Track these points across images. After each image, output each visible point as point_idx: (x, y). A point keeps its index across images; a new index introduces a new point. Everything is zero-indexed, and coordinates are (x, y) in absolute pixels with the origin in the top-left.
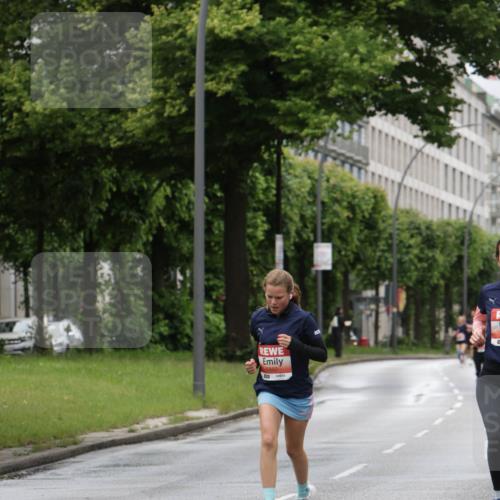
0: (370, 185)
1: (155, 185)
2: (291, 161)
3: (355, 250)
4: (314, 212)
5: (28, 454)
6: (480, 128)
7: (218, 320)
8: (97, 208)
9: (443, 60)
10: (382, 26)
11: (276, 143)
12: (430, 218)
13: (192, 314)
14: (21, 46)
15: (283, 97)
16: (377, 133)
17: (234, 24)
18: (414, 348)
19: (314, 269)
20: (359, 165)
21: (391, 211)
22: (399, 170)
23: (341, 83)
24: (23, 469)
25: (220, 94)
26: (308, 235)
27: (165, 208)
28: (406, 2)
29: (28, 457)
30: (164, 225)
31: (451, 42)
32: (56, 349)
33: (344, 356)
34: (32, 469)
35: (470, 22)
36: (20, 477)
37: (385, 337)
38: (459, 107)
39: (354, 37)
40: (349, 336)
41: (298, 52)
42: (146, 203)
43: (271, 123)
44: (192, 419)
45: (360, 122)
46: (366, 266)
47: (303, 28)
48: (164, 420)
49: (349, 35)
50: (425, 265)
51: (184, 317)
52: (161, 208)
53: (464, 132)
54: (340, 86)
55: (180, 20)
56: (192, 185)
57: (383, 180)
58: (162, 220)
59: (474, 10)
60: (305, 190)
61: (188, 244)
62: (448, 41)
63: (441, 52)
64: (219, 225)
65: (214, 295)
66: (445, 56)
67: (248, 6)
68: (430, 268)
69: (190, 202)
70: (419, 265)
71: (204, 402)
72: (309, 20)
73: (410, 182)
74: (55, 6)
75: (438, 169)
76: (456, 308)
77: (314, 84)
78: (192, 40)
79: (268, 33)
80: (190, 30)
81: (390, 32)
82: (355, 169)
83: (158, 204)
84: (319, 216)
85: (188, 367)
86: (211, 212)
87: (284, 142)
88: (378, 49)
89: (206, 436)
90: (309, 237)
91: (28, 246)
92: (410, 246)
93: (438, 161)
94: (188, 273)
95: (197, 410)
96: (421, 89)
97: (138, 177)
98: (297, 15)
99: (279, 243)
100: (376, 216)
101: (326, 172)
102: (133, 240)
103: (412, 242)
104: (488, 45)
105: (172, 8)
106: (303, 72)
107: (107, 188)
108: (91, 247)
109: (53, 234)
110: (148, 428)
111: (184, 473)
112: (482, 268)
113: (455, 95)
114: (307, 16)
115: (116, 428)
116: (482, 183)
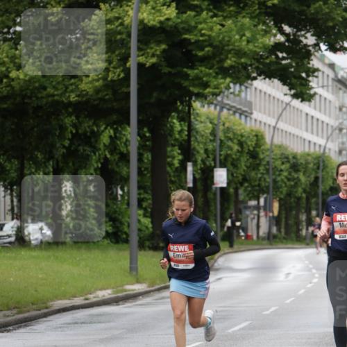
0: (253, 128)
1: (102, 128)
2: (198, 111)
3: (243, 173)
4: (214, 146)
5: (13, 316)
6: (330, 88)
7: (147, 222)
8: (61, 144)
9: (305, 41)
10: (262, 18)
11: (187, 98)
12: (295, 151)
13: (129, 218)
14: (8, 32)
15: (192, 68)
16: (258, 92)
17: (158, 16)
18: (284, 241)
19: (214, 186)
20: (246, 114)
21: (268, 146)
22: (274, 117)
23: (233, 57)
24: (10, 326)
25: (148, 65)
26: (210, 162)
27: (110, 144)
28: (279, 2)
29: (14, 318)
30: (108, 156)
31: (310, 28)
32: (33, 242)
33: (236, 247)
34: (17, 326)
35: (323, 15)
36: (8, 331)
37: (264, 233)
38: (316, 74)
39: (243, 25)
40: (239, 233)
41: (202, 35)
42: (96, 141)
43: (184, 85)
44: (129, 290)
45: (246, 84)
46: (250, 184)
47: (206, 19)
48: (109, 291)
49: (239, 24)
50: (292, 183)
51: (123, 220)
52: (107, 144)
53: (319, 91)
54: (233, 59)
55: (119, 14)
56: (128, 128)
57: (263, 124)
58: (107, 153)
59: (326, 6)
60: (208, 131)
61: (125, 169)
62: (308, 28)
63: (303, 36)
64: (148, 156)
65: (145, 204)
66: (306, 38)
67: (168, 4)
68: (296, 185)
69: (127, 140)
70: (288, 183)
71: (137, 279)
72: (211, 14)
73: (281, 125)
74: (32, 4)
75: (301, 117)
76: (314, 213)
77: (214, 58)
78: (128, 28)
79: (182, 22)
80: (127, 21)
81: (268, 21)
82: (243, 117)
83: (104, 141)
84: (218, 150)
85: (126, 254)
86: (142, 148)
87: (194, 98)
88: (259, 34)
89: (139, 302)
90: (211, 164)
91: (13, 171)
92: (281, 170)
93: (301, 111)
94: (126, 189)
95: (132, 284)
96: (289, 61)
97: (91, 123)
98: (202, 10)
99: (190, 168)
100: (258, 149)
101: (223, 118)
102: (88, 166)
103: (283, 167)
104: (336, 31)
105: (114, 5)
106: (207, 49)
107: (69, 130)
108: (57, 171)
109: (31, 162)
110: (98, 297)
111: (123, 329)
112: (332, 185)
113: (313, 65)
114: (210, 10)
115: (75, 297)
116: (332, 126)
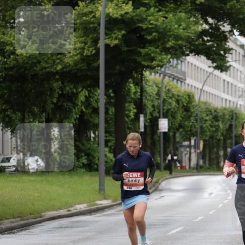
0: (187, 90)
1: (80, 90)
2: (148, 78)
3: (179, 122)
4: (159, 103)
7: (111, 156)
8: (51, 102)
9: (223, 29)
10: (193, 12)
11: (140, 69)
12: (216, 106)
13: (99, 153)
14: (14, 22)
15: (143, 47)
16: (190, 64)
17: (119, 11)
18: (208, 170)
19: (159, 131)
20: (181, 80)
21: (196, 103)
22: (201, 83)
24: (15, 229)
25: (112, 45)
29: (17, 224)
30: (84, 110)
33: (174, 174)
34: (19, 229)
35: (236, 10)
36: (14, 233)
37: (194, 165)
38: (231, 52)
39: (180, 18)
40: (176, 164)
41: (151, 24)
42: (76, 99)
43: (138, 60)
44: (99, 205)
45: (181, 59)
46: (184, 130)
47: (154, 13)
48: (85, 205)
49: (177, 17)
50: (214, 129)
51: (95, 155)
52: (83, 101)
53: (233, 64)
54: (173, 41)
55: (92, 9)
56: (98, 90)
57: (193, 87)
59: (238, 4)
60: (155, 92)
62: (225, 19)
63: (222, 25)
64: (112, 110)
65: (109, 144)
67: (126, 2)
68: (216, 131)
69: (97, 99)
70: (211, 129)
71: (105, 197)
73: (206, 88)
74: (31, 2)
75: (220, 82)
76: (229, 150)
77: (159, 41)
78: (98, 19)
79: (136, 15)
80: (98, 14)
81: (197, 15)
82: (179, 82)
84: (162, 105)
86: (108, 104)
87: (144, 69)
88: (191, 24)
89: (106, 213)
90: (156, 115)
93: (220, 78)
94: (97, 133)
95: (101, 200)
97: (72, 87)
98: (151, 7)
100: (190, 105)
101: (165, 83)
102: (70, 117)
103: (207, 118)
105: (89, 3)
107: (57, 91)
109: (30, 114)
110: (77, 209)
111: (94, 232)
113: (229, 46)
114: (156, 7)
115: (61, 209)
116: (242, 89)
